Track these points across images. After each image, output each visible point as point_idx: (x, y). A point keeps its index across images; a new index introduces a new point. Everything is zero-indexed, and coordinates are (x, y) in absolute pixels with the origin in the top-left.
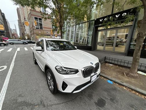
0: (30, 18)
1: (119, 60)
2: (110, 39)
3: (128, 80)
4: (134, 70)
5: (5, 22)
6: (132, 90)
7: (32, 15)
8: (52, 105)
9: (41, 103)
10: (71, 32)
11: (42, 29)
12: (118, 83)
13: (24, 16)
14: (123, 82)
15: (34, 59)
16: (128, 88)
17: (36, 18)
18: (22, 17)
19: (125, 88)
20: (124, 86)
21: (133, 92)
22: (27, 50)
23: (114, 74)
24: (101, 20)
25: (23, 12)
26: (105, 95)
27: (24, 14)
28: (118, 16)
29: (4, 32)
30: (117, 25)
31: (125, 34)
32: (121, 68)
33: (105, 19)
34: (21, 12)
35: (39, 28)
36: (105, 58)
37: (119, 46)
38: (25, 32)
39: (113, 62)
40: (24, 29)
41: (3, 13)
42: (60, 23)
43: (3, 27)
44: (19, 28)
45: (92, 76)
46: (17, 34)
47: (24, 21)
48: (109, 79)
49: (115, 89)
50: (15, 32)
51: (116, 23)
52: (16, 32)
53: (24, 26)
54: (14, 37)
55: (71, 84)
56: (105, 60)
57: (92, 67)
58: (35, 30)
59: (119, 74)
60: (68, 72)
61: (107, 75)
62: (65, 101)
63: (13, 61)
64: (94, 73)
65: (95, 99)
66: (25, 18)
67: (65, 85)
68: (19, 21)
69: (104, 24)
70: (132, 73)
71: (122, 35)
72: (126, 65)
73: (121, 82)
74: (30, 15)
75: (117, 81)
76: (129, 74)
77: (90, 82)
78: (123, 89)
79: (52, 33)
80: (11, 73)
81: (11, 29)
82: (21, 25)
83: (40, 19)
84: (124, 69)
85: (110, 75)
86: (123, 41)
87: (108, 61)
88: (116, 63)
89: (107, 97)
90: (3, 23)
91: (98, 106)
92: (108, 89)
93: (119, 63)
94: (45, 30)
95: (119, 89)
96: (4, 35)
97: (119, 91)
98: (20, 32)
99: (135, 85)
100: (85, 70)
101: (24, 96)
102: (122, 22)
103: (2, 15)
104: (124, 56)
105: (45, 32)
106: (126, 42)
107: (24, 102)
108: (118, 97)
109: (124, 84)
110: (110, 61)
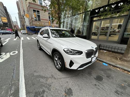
0: (29, 10)
1: (113, 47)
2: (103, 29)
3: (121, 63)
4: (128, 55)
5: (7, 15)
6: (125, 70)
7: (30, 8)
8: (61, 78)
9: (52, 76)
10: (65, 23)
11: (40, 21)
12: (112, 65)
13: (24, 9)
14: (117, 65)
15: (38, 46)
16: (121, 69)
17: (34, 11)
18: (22, 10)
19: (118, 69)
20: (117, 67)
21: (126, 72)
22: (30, 39)
23: (108, 58)
24: (97, 11)
25: (23, 5)
26: (102, 74)
27: (23, 7)
28: (114, 6)
29: (7, 24)
30: (113, 15)
31: (118, 24)
32: (114, 54)
33: (101, 10)
34: (20, 6)
35: (37, 20)
36: (100, 45)
37: (111, 36)
38: (25, 24)
39: (107, 49)
40: (24, 21)
41: (5, 7)
42: (58, 14)
43: (6, 19)
44: (20, 20)
45: (93, 58)
46: (18, 26)
47: (23, 13)
48: (104, 62)
49: (110, 70)
50: (16, 24)
51: (112, 13)
52: (18, 24)
53: (24, 19)
54: (16, 28)
55: (77, 63)
56: (100, 47)
57: (93, 50)
58: (34, 22)
59: (113, 59)
60: (74, 53)
61: (102, 59)
62: (70, 76)
63: (21, 47)
64: (94, 55)
65: (94, 75)
66: (24, 11)
67: (71, 63)
68: (19, 13)
69: (100, 14)
70: (125, 57)
71: (115, 25)
72: (119, 51)
73: (115, 64)
74: (29, 8)
75: (111, 63)
76: (122, 58)
77: (90, 62)
78: (117, 70)
79: (49, 24)
80: (22, 56)
81: (12, 21)
82: (21, 18)
83: (38, 11)
84: (117, 54)
85: (105, 59)
86: (115, 31)
87: (102, 48)
88: (110, 49)
89: (103, 75)
90: (6, 16)
91: (97, 81)
92: (104, 69)
93: (113, 50)
94: (43, 22)
95: (113, 69)
96: (7, 27)
97: (114, 71)
98: (21, 24)
99: (127, 67)
100: (88, 52)
101: (38, 71)
102: (118, 12)
103: (4, 8)
104: (117, 44)
105: (43, 23)
106: (118, 32)
107: (39, 75)
108: (113, 75)
109: (118, 66)
110: (105, 48)
